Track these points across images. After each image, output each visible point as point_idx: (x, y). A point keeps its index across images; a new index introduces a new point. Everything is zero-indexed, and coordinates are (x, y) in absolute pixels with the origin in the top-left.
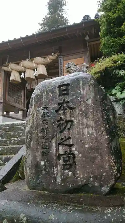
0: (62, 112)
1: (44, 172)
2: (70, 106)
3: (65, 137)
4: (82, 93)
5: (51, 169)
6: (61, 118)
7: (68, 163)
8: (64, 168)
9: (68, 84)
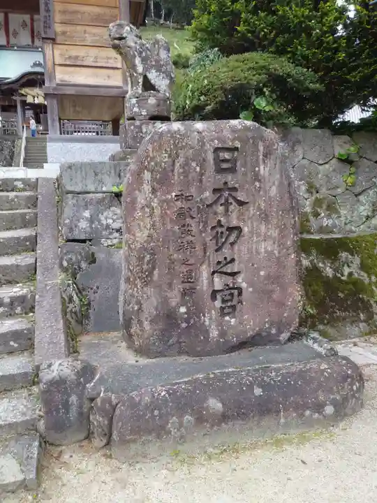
0: (221, 209)
1: (184, 325)
2: (239, 198)
3: (225, 258)
4: (262, 172)
5: (199, 317)
6: (219, 221)
7: (229, 304)
8: (222, 312)
9: (236, 149)
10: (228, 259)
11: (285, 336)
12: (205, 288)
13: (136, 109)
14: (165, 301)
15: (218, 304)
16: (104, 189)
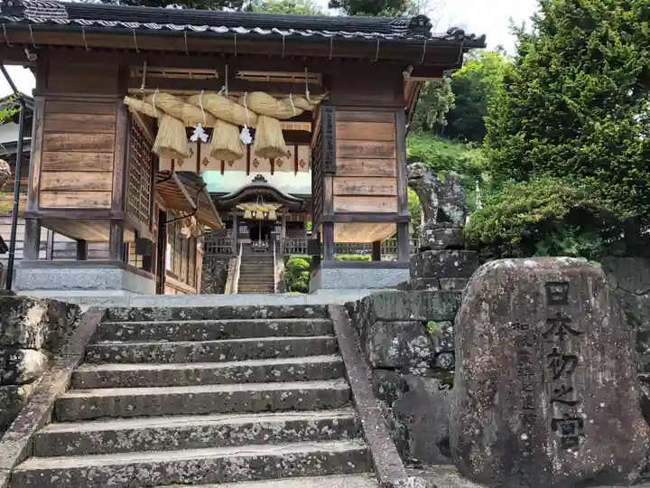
0: (556, 338)
1: (526, 454)
2: (572, 329)
3: (563, 387)
4: (593, 304)
5: (541, 447)
6: (555, 350)
7: (570, 435)
8: (564, 444)
9: (566, 283)
10: (566, 389)
11: (632, 476)
12: (545, 417)
13: (432, 240)
14: (506, 427)
15: (559, 433)
16: (412, 317)
